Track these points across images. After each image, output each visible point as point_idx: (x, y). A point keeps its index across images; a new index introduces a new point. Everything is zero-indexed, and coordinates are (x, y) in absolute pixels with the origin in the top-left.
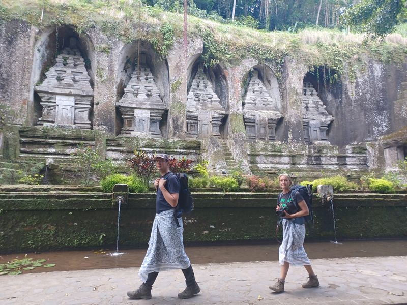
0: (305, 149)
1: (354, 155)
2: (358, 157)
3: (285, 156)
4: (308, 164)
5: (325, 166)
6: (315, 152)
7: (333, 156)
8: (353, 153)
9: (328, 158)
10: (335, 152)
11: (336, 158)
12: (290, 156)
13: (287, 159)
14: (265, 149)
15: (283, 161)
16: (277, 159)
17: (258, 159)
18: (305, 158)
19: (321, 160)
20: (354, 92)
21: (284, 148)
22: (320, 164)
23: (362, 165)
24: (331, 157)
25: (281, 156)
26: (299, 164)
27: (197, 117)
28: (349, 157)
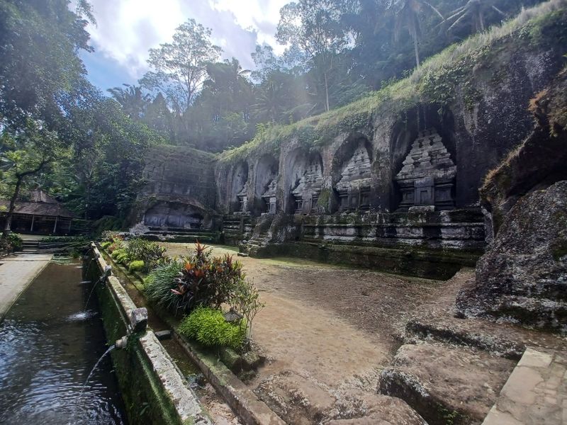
0: (376, 218)
1: (456, 224)
2: (465, 227)
3: (350, 227)
4: (377, 236)
5: (401, 240)
6: (386, 222)
7: (417, 227)
8: (453, 221)
9: (408, 229)
10: (420, 221)
11: (422, 230)
12: (355, 227)
13: (352, 231)
14: (331, 221)
15: (348, 233)
16: (342, 231)
17: (325, 231)
18: (374, 230)
19: (396, 233)
20: (476, 122)
21: (349, 219)
22: (394, 237)
23: (476, 240)
24: (411, 227)
25: (346, 228)
26: (366, 237)
27: (301, 197)
28: (445, 227)
